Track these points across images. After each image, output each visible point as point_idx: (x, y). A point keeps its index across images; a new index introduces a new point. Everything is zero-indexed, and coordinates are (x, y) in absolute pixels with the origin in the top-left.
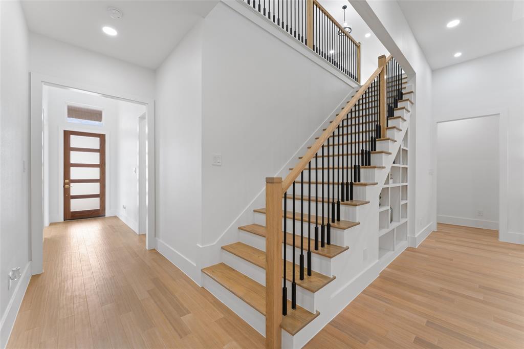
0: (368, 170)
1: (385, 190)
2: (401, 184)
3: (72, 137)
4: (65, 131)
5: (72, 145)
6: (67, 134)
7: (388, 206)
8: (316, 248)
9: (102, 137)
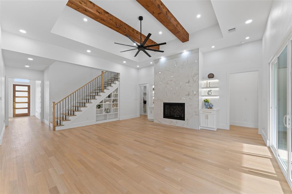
2: (112, 103)
3: (16, 87)
4: (13, 85)
5: (16, 90)
6: (14, 86)
9: (29, 87)
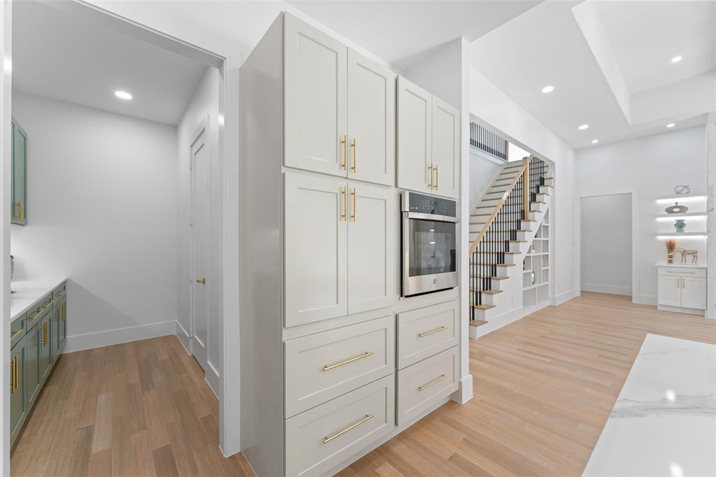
0: (514, 243)
1: (528, 258)
2: (542, 254)
7: (530, 269)
8: (484, 290)
